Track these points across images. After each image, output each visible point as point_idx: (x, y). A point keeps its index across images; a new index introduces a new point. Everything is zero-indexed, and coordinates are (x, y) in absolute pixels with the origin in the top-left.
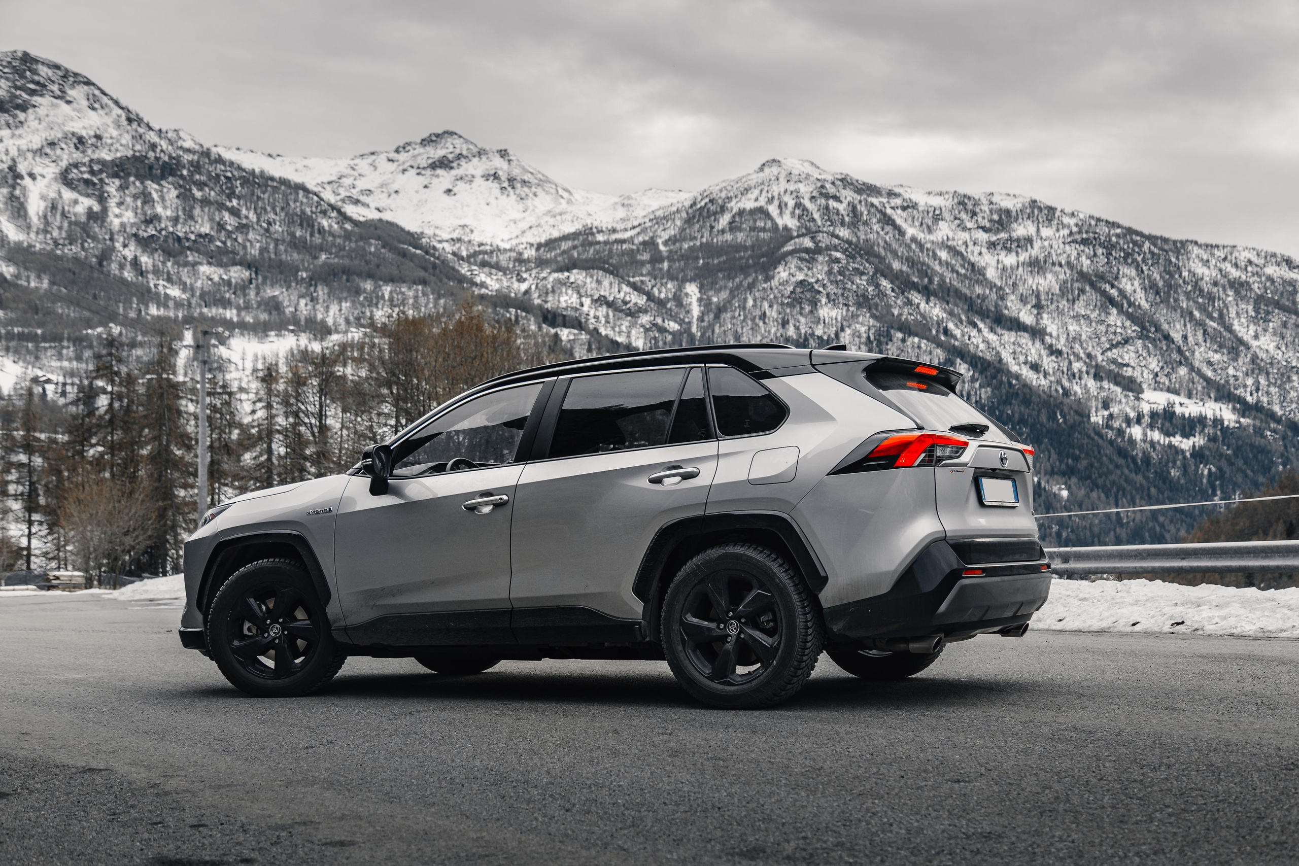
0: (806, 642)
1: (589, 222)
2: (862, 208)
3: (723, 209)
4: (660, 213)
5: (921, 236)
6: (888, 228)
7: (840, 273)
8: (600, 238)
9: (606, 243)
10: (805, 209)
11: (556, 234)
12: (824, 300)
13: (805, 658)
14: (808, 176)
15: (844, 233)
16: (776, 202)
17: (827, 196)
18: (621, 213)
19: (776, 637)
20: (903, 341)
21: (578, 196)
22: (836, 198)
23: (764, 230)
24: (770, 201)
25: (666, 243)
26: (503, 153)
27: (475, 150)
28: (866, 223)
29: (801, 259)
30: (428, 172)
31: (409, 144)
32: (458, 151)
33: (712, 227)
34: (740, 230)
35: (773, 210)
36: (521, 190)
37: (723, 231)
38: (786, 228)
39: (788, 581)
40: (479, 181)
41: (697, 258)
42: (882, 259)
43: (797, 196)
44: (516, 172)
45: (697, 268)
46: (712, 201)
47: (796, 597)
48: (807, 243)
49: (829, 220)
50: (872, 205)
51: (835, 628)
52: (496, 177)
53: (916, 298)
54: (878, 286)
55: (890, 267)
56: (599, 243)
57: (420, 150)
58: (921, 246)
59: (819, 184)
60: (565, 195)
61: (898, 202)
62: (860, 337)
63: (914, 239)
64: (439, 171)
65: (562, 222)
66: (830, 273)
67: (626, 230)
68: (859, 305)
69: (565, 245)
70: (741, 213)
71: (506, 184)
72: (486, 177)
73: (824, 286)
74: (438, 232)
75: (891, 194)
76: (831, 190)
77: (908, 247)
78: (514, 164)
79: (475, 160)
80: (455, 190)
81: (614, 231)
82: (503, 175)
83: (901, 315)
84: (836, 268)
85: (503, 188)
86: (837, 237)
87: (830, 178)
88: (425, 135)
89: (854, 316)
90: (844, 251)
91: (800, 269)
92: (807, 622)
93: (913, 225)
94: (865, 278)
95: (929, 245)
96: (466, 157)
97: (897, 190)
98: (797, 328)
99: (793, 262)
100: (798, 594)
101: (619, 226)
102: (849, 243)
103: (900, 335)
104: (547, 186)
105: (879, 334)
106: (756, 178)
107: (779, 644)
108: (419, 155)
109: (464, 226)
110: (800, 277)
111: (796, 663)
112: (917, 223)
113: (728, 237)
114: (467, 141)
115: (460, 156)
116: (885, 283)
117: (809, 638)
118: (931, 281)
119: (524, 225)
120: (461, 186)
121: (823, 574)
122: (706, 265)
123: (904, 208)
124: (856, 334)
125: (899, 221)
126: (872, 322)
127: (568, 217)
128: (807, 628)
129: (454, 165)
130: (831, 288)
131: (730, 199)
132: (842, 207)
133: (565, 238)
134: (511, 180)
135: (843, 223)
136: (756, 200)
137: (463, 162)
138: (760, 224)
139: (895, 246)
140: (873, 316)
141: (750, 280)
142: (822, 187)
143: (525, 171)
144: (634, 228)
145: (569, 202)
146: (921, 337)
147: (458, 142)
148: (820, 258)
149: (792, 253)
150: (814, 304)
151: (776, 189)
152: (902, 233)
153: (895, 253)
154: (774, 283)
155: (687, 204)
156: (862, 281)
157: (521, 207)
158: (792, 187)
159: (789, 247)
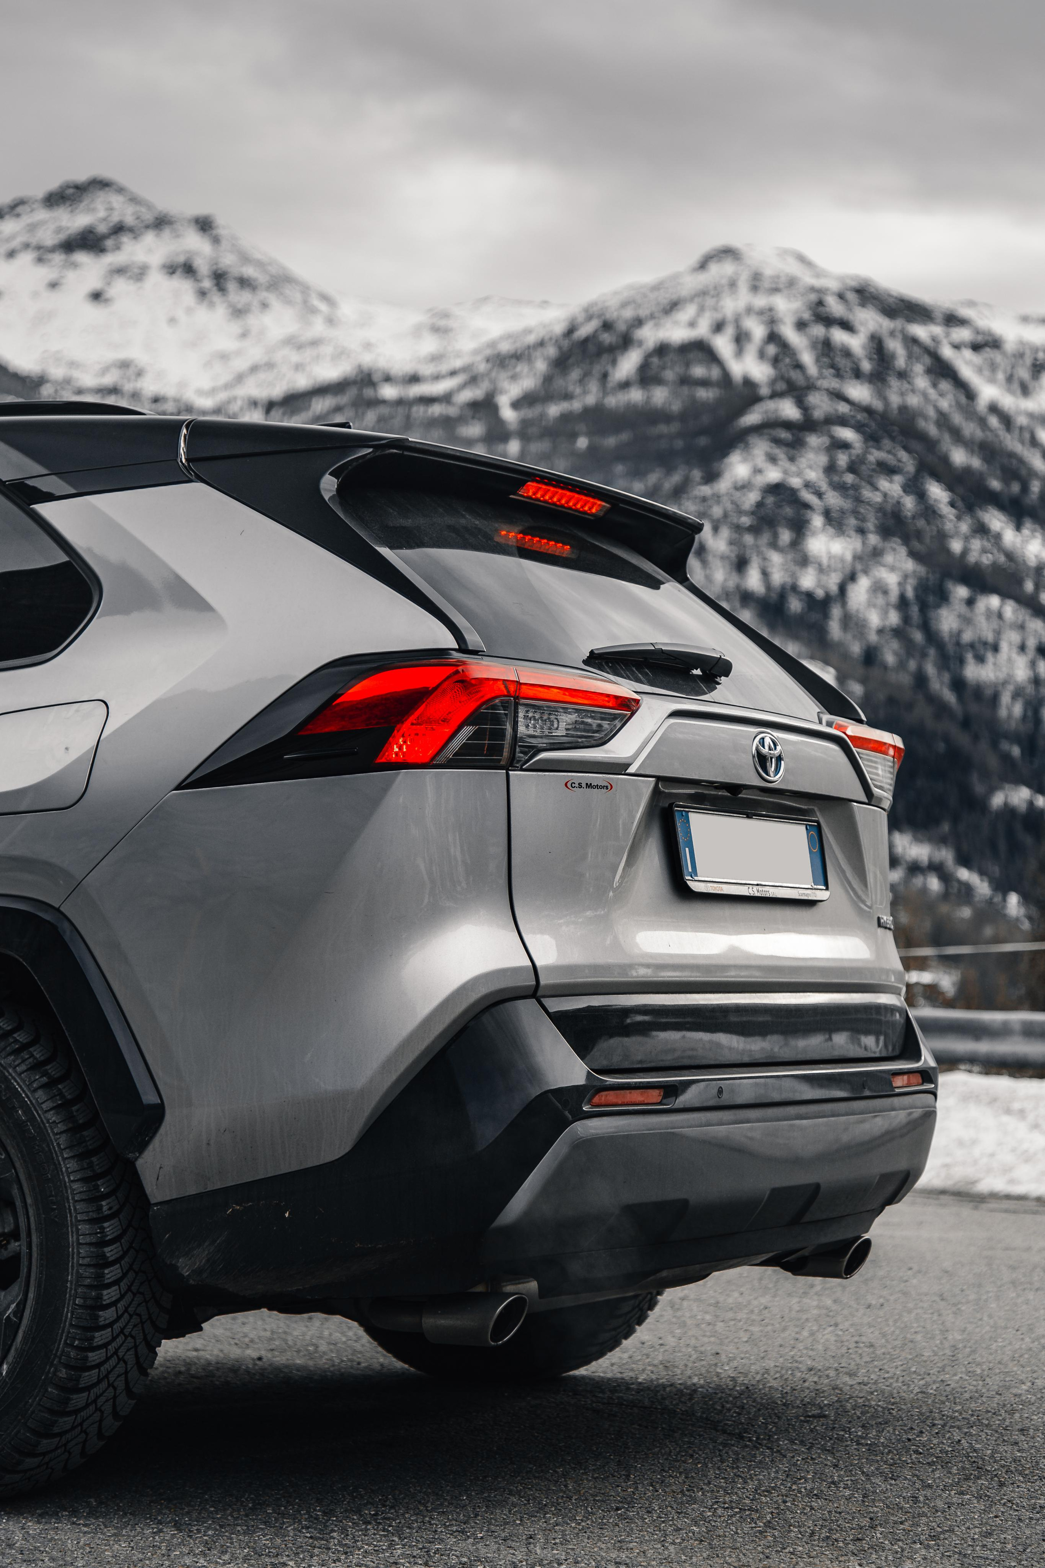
0: (98, 1306)
1: (367, 360)
2: (895, 346)
3: (626, 342)
4: (505, 347)
5: (1008, 401)
6: (945, 385)
7: (852, 468)
8: (389, 392)
9: (400, 402)
10: (784, 346)
11: (302, 382)
12: (817, 521)
13: (94, 1357)
14: (792, 283)
15: (859, 392)
16: (730, 331)
17: (829, 321)
18: (429, 345)
19: (16, 1289)
20: (970, 602)
21: (347, 310)
22: (847, 326)
23: (704, 383)
24: (718, 327)
25: (516, 405)
26: (204, 225)
27: (149, 217)
28: (903, 375)
29: (777, 442)
30: (58, 258)
31: (21, 202)
32: (115, 218)
33: (605, 376)
34: (658, 381)
35: (723, 345)
36: (238, 296)
37: (625, 385)
38: (748, 383)
39: (52, 1117)
40: (156, 279)
41: (574, 436)
42: (931, 444)
43: (771, 318)
44: (228, 261)
45: (575, 454)
46: (607, 326)
47: (72, 1165)
48: (789, 410)
49: (833, 366)
50: (915, 341)
51: (185, 1267)
52: (188, 269)
53: (996, 521)
54: (921, 495)
55: (945, 460)
56: (384, 402)
57: (42, 214)
58: (1007, 420)
59: (813, 297)
60: (323, 307)
61: (963, 334)
62: (885, 592)
63: (994, 408)
64: (81, 257)
65: (317, 358)
66: (830, 469)
67: (437, 378)
68: (885, 532)
69: (320, 405)
70: (662, 350)
71: (207, 284)
72: (171, 269)
73: (820, 495)
74: (76, 374)
75: (952, 320)
76: (835, 307)
77: (982, 422)
78: (225, 244)
79: (149, 238)
80: (111, 292)
81: (414, 379)
82: (203, 266)
83: (965, 552)
84: (842, 459)
85: (202, 294)
86: (846, 400)
87: (833, 285)
88: (53, 184)
89: (876, 554)
90: (859, 428)
91: (772, 459)
92: (102, 1243)
93: (992, 380)
94: (898, 479)
95: (1022, 420)
96: (131, 230)
97: (965, 312)
98: (765, 574)
99: (760, 448)
100: (79, 1157)
101: (426, 370)
102: (868, 410)
103: (962, 592)
104: (288, 291)
105: (923, 588)
106: (692, 283)
107: (19, 1312)
108: (42, 223)
109: (124, 365)
110: (773, 475)
111: (63, 1373)
112: (1001, 376)
113: (636, 395)
114: (134, 200)
115: (119, 229)
116: (937, 492)
117: (109, 1295)
118: (1025, 489)
119: (241, 364)
120: (120, 288)
121: (149, 1097)
122: (592, 449)
123: (976, 347)
124: (879, 588)
125: (967, 372)
126: (909, 565)
127: (327, 350)
128: (102, 1263)
129: (109, 243)
130: (834, 499)
131: (639, 322)
132: (856, 343)
133: (322, 390)
134: (219, 278)
135: (858, 374)
136: (692, 324)
137: (125, 239)
138: (699, 371)
139: (957, 419)
140: (913, 554)
141: (676, 478)
142: (820, 303)
143: (245, 258)
144: (453, 373)
145: (331, 321)
146: (1005, 595)
147: (117, 200)
148: (814, 440)
149: (758, 429)
150: (800, 527)
151: (730, 306)
152: (970, 394)
153: (957, 435)
154: (723, 485)
155: (559, 329)
156: (892, 487)
157: (235, 328)
158: (761, 301)
159: (752, 418)
